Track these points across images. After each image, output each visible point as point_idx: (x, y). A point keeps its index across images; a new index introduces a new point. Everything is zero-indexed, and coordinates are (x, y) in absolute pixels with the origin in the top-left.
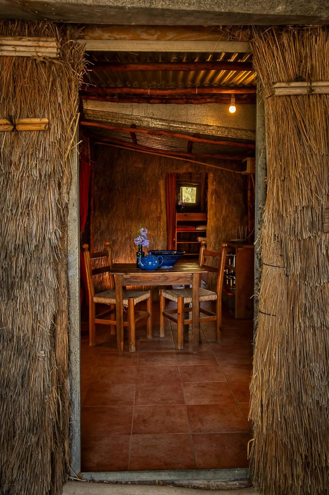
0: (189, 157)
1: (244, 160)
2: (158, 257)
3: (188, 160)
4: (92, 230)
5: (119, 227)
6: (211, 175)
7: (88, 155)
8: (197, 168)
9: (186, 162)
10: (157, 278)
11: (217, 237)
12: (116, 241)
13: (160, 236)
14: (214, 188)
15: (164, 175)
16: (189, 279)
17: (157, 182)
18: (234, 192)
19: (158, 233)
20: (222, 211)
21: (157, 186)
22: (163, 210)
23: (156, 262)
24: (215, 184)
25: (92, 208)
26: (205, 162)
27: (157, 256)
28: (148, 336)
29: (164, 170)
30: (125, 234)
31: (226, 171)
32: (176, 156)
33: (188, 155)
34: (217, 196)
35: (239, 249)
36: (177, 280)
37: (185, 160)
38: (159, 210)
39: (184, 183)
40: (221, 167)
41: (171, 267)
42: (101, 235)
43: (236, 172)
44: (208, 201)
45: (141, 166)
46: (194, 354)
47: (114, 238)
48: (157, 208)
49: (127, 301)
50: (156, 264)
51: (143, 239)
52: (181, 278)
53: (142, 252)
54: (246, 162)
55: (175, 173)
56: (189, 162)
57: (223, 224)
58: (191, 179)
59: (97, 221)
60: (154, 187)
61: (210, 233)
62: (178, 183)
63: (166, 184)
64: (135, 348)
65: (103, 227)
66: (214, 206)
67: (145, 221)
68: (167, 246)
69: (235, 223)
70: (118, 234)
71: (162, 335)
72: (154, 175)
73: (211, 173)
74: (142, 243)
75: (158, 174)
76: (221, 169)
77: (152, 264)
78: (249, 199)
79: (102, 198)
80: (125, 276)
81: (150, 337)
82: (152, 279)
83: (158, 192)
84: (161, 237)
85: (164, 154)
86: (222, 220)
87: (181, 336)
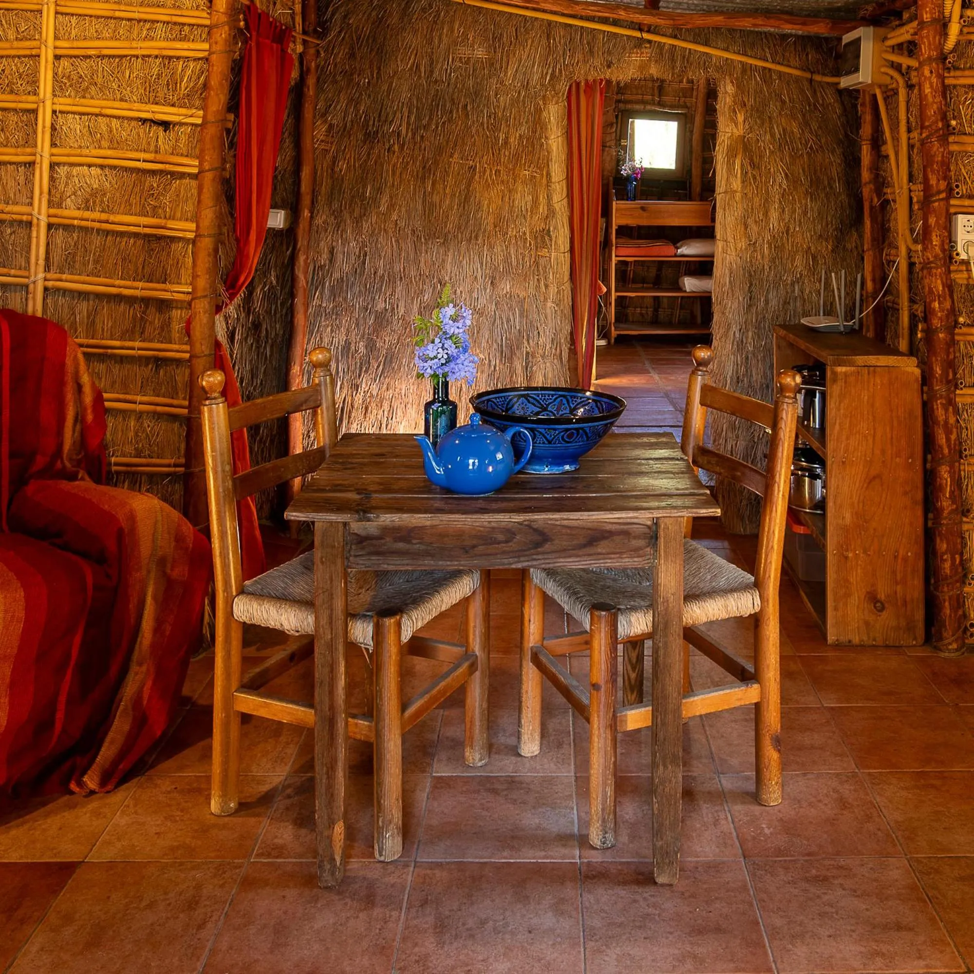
0: (649, 26)
1: (847, 38)
2: (508, 436)
3: (646, 36)
4: (301, 276)
5: (398, 267)
6: (727, 91)
7: (293, 16)
8: (678, 64)
9: (640, 42)
10: (500, 537)
11: (750, 306)
12: (389, 314)
13: (545, 299)
14: (739, 131)
15: (563, 87)
16: (641, 543)
17: (539, 111)
18: (811, 148)
19: (538, 287)
20: (766, 214)
21: (538, 125)
22: (557, 206)
23: (499, 456)
24: (740, 118)
25: (306, 200)
26: (706, 44)
27: (503, 430)
28: (468, 753)
29: (560, 70)
30: (422, 292)
31: (780, 74)
32: (604, 21)
33: (647, 19)
34: (751, 160)
35: (840, 369)
36: (585, 546)
37: (638, 34)
38: (542, 209)
39: (637, 107)
40: (765, 60)
41: (567, 467)
42: (333, 295)
43: (817, 78)
44: (718, 178)
45: (480, 53)
46: (662, 885)
47: (380, 306)
48: (535, 202)
49: (370, 629)
50: (501, 467)
51: (453, 351)
52: (604, 538)
53: (446, 402)
54: (857, 42)
55: (601, 80)
56: (650, 42)
57: (773, 260)
58: (660, 96)
59: (322, 244)
60: (524, 129)
61: (726, 288)
62: (621, 106)
63: (570, 115)
64: (399, 840)
65: (344, 265)
66: (738, 196)
67: (491, 247)
68: (571, 334)
69: (814, 258)
70: (394, 291)
71: (530, 746)
72: (526, 86)
73: (728, 81)
74: (446, 369)
75: (542, 85)
76: (764, 68)
77: (482, 466)
78: (866, 175)
79: (342, 166)
80: (357, 527)
81: (477, 756)
82: (475, 542)
83: (542, 145)
84: (549, 304)
85: (563, 15)
86: (770, 247)
87: (605, 784)
